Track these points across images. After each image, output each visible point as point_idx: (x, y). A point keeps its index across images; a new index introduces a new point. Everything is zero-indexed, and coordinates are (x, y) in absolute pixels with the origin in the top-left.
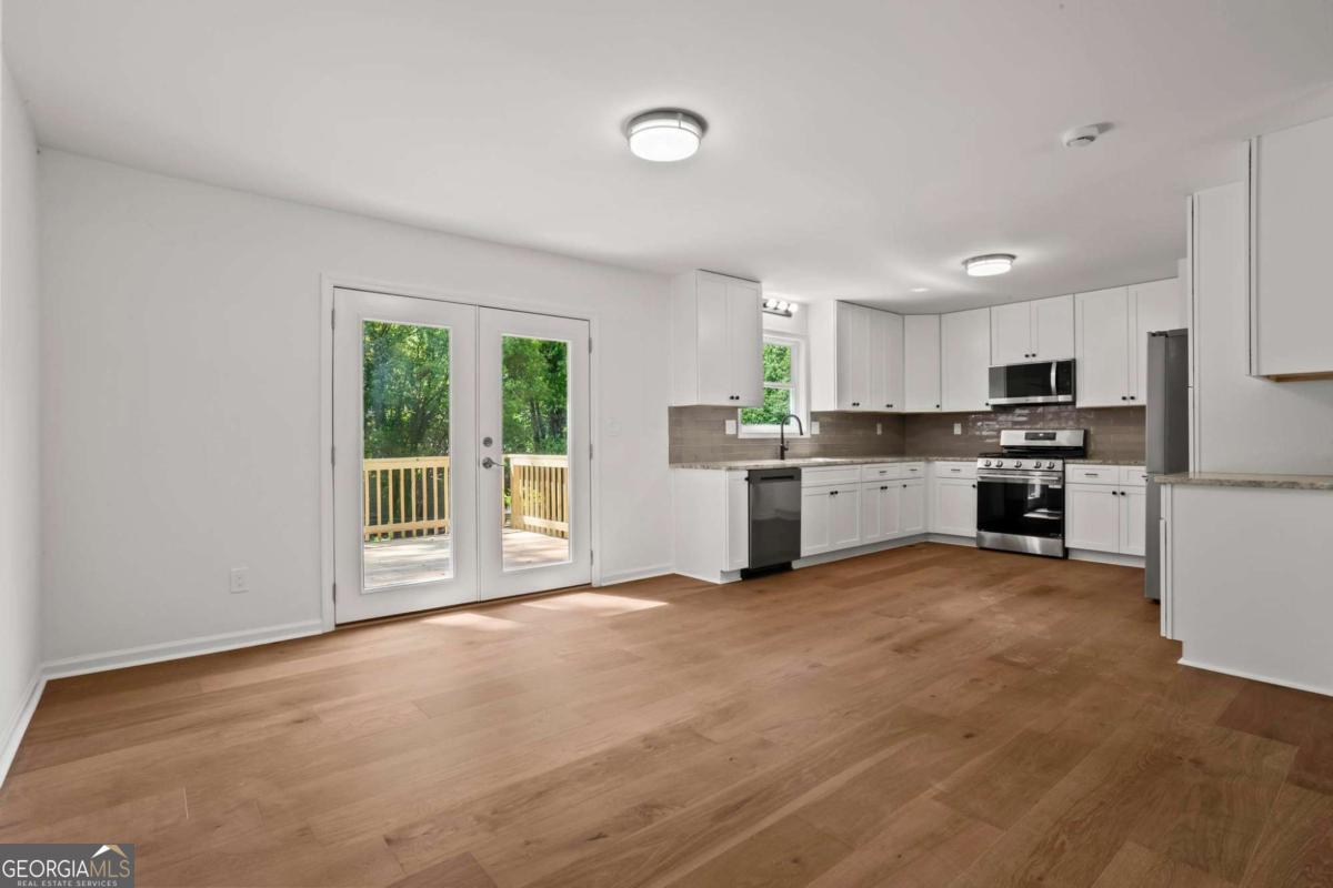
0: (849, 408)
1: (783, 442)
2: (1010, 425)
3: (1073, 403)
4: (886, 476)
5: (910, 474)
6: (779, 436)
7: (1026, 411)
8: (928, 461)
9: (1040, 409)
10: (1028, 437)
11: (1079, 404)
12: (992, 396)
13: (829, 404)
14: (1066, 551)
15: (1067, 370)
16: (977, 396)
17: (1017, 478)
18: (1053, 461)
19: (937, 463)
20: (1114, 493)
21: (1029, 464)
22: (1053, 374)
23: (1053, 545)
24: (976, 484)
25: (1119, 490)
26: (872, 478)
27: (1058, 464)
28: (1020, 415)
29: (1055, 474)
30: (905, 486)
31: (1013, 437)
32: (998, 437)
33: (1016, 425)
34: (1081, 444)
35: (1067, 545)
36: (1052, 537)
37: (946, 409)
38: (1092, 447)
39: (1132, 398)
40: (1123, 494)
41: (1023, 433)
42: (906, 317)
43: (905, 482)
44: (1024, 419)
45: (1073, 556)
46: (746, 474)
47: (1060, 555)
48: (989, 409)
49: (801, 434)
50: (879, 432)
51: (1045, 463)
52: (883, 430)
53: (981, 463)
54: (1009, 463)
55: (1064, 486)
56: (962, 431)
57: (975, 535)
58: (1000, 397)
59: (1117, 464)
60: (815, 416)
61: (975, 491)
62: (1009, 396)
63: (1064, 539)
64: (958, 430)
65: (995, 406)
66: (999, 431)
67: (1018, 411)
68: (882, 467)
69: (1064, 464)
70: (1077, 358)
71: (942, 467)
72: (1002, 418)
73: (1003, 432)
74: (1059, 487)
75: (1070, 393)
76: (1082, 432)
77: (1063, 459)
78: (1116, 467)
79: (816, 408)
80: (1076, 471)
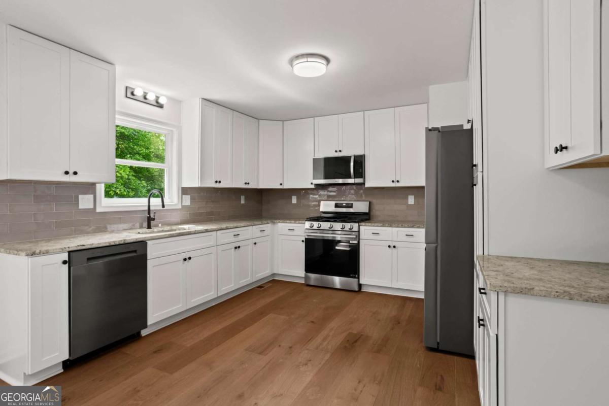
0: (211, 184)
1: (149, 213)
2: (326, 197)
3: (364, 184)
4: (240, 238)
5: (260, 234)
6: (146, 208)
7: (335, 189)
8: (274, 223)
9: (344, 188)
10: (337, 206)
11: (367, 185)
12: (314, 178)
13: (193, 181)
14: (360, 286)
15: (360, 161)
16: (306, 178)
17: (329, 236)
18: (352, 224)
19: (279, 224)
20: (389, 246)
21: (338, 226)
22: (352, 164)
23: (352, 282)
24: (304, 240)
25: (392, 244)
26: (226, 241)
27: (355, 226)
28: (331, 192)
29: (354, 233)
30: (255, 244)
31: (327, 206)
32: (319, 205)
33: (329, 198)
34: (367, 211)
35: (361, 282)
36: (352, 277)
37: (286, 186)
38: (374, 213)
39: (398, 181)
40: (394, 247)
41: (333, 203)
42: (260, 121)
43: (255, 241)
44: (334, 194)
45: (364, 289)
46: (65, 257)
47: (356, 289)
48: (313, 187)
49: (163, 206)
50: (243, 202)
51: (348, 226)
52: (246, 200)
53: (307, 224)
54: (325, 225)
55: (359, 242)
56: (297, 201)
57: (303, 276)
58: (320, 179)
59: (391, 226)
60: (185, 191)
61: (304, 244)
62: (326, 178)
63: (358, 278)
64: (294, 200)
65: (317, 185)
66: (319, 201)
67: (331, 189)
68: (236, 231)
69: (359, 226)
70: (366, 154)
71: (283, 227)
72: (322, 192)
73: (322, 203)
74: (356, 242)
75: (362, 178)
76: (368, 203)
77: (358, 222)
78: (390, 229)
79: (186, 184)
80: (366, 230)
